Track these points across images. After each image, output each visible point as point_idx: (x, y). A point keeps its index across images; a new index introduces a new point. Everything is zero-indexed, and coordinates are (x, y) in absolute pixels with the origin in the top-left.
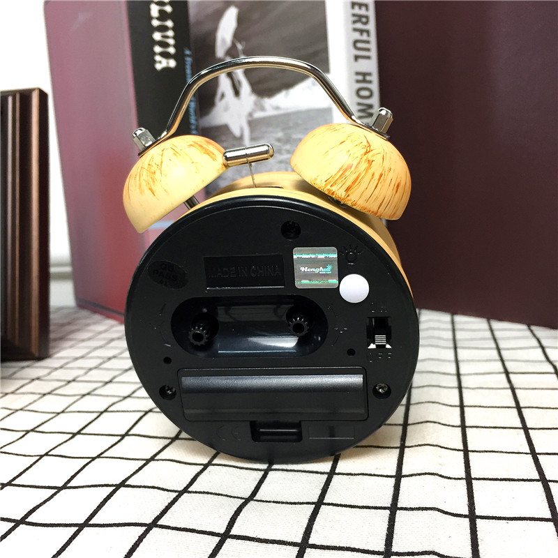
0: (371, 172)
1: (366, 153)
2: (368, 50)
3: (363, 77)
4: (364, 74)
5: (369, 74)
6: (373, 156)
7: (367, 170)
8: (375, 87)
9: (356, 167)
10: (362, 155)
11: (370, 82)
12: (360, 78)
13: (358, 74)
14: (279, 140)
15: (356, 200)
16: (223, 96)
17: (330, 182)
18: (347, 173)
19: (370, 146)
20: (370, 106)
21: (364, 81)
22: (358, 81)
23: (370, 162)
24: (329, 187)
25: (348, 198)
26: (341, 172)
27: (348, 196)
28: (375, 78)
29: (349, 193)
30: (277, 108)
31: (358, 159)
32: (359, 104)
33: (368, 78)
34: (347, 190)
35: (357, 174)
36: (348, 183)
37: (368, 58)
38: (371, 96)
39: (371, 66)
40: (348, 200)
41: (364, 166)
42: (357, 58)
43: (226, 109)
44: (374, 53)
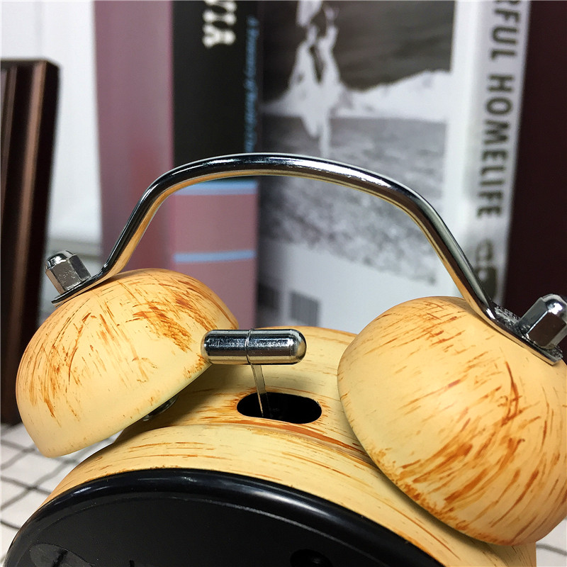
0: (512, 467)
1: (508, 419)
2: (513, 42)
3: (501, 82)
4: (503, 79)
5: (510, 78)
6: (522, 427)
7: (503, 463)
8: (515, 97)
9: (479, 454)
10: (495, 425)
11: (509, 90)
12: (495, 83)
13: (493, 77)
14: (367, 153)
15: (468, 519)
16: (300, 78)
17: (412, 473)
18: (456, 465)
19: (516, 399)
20: (505, 126)
21: (502, 88)
22: (492, 89)
23: (513, 445)
24: (409, 480)
25: (452, 514)
26: (441, 460)
27: (451, 510)
28: (517, 85)
29: (455, 504)
30: (370, 109)
31: (486, 435)
32: (489, 122)
33: (508, 84)
34: (451, 498)
35: (479, 470)
36: (456, 486)
37: (511, 54)
38: (507, 110)
39: (514, 66)
40: (450, 518)
41: (497, 453)
42: (495, 54)
43: (304, 95)
44: (521, 48)
